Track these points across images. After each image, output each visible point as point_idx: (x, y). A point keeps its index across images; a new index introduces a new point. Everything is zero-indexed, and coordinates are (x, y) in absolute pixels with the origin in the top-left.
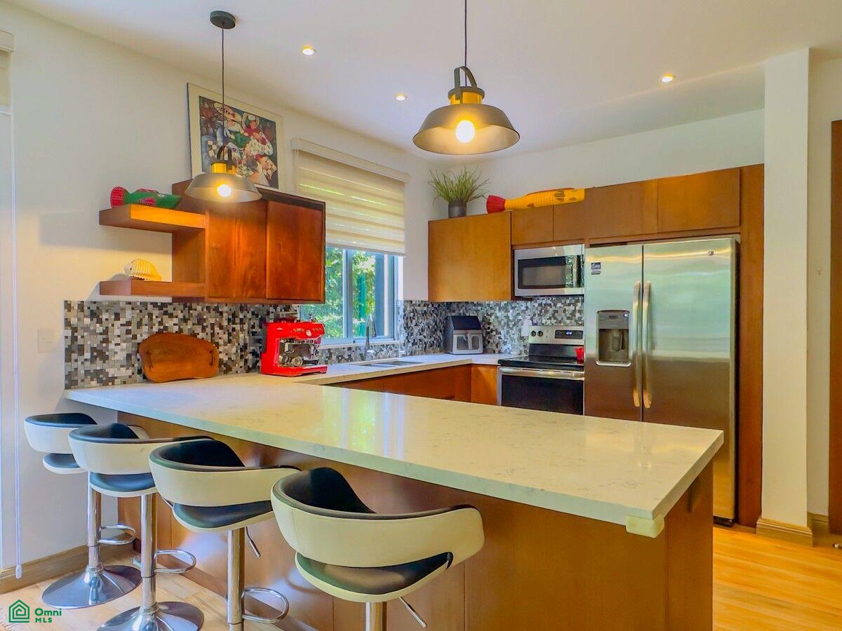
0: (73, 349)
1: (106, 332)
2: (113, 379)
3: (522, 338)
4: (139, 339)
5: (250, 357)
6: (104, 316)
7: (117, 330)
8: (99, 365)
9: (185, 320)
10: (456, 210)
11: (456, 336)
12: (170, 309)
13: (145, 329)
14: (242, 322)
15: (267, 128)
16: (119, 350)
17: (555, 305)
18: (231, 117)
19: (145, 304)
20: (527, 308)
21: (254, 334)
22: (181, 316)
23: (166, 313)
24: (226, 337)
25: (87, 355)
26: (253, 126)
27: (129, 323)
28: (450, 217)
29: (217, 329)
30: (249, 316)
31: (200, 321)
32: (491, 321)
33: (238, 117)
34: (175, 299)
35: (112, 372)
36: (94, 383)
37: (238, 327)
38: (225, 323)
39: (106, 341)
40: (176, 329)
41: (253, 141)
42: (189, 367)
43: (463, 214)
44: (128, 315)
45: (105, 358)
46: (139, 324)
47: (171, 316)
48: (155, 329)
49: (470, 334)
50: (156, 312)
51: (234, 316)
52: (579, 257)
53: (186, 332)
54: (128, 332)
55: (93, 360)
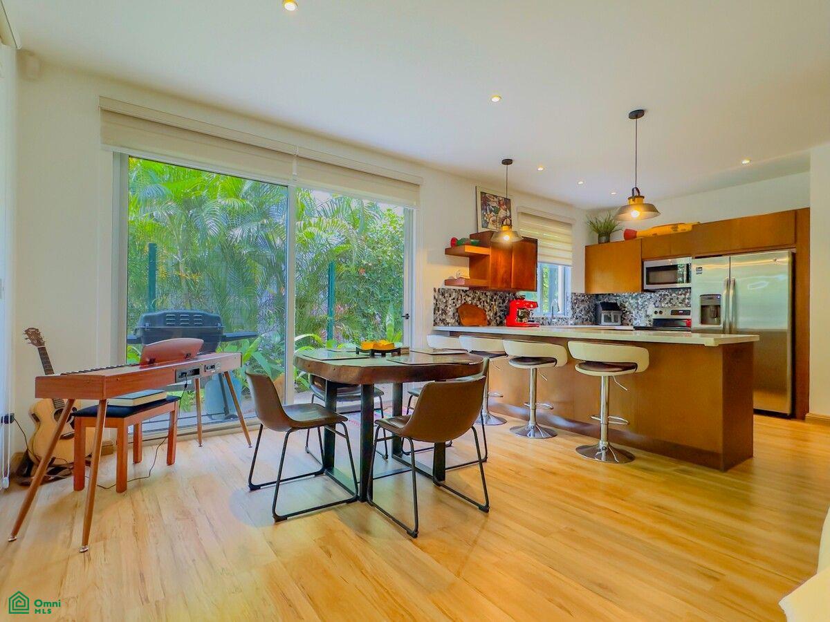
0: (436, 309)
1: (446, 302)
2: (448, 323)
3: (647, 316)
4: (458, 306)
5: (498, 318)
6: (446, 295)
7: (450, 302)
8: (444, 317)
9: (473, 299)
10: (604, 239)
11: (603, 314)
12: (468, 293)
13: (459, 301)
14: (495, 301)
15: (507, 202)
16: (451, 311)
17: (671, 295)
18: (492, 200)
19: (459, 290)
20: (651, 297)
21: (500, 307)
22: (472, 296)
23: (467, 295)
24: (489, 307)
25: (440, 312)
26: (502, 202)
27: (454, 299)
28: (599, 243)
29: (485, 303)
30: (498, 297)
31: (479, 299)
32: (626, 305)
33: (496, 199)
34: (470, 289)
35: (448, 320)
36: (442, 324)
37: (493, 303)
38: (488, 301)
39: (446, 306)
40: (470, 302)
41: (502, 210)
42: (476, 320)
43: (608, 241)
44: (454, 295)
45: (446, 314)
46: (457, 300)
47: (468, 296)
48: (463, 302)
49: (612, 313)
50: (463, 294)
51: (492, 297)
52: (688, 265)
53: (474, 304)
54: (454, 303)
55: (442, 314)
